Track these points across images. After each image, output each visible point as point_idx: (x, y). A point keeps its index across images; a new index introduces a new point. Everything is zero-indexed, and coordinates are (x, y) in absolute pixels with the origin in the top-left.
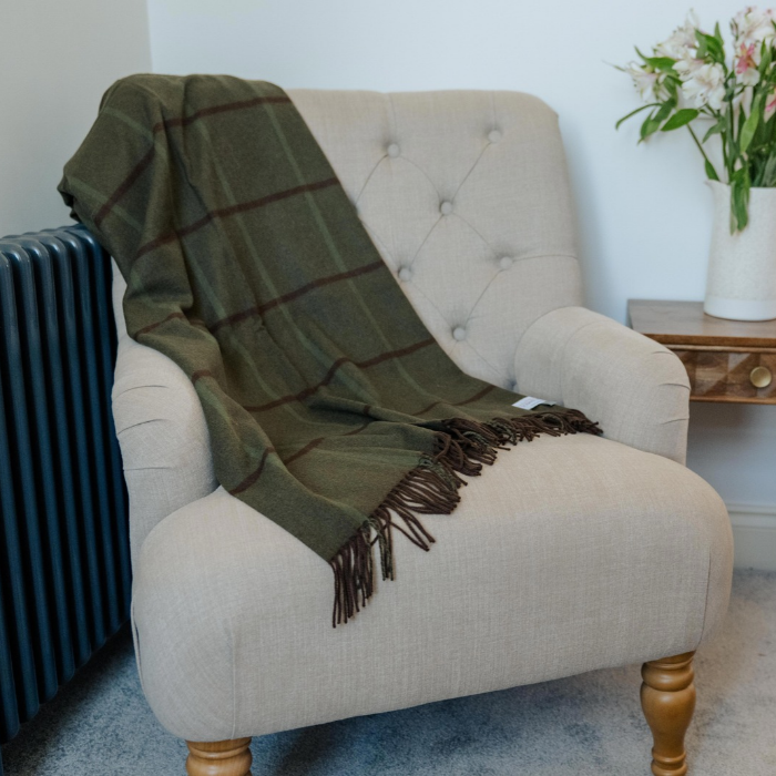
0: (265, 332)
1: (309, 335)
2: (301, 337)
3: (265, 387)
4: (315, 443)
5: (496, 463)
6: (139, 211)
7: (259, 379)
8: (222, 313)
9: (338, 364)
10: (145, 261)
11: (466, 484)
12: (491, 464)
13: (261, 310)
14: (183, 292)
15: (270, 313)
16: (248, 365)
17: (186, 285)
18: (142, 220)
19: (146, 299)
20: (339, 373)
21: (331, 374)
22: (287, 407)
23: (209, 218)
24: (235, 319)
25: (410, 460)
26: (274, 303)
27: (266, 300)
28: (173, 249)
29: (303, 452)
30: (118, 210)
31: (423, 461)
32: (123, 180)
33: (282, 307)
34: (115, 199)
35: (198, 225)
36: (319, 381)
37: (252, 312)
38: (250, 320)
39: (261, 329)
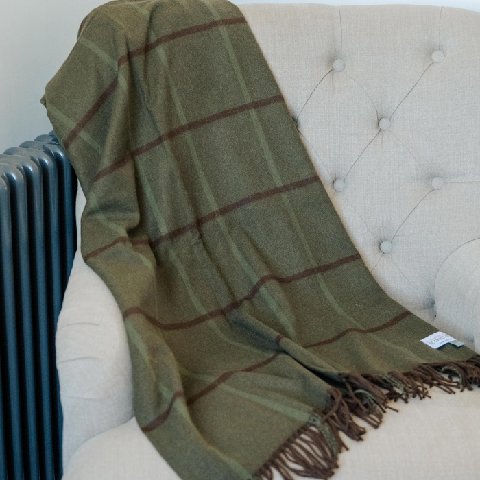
0: (201, 245)
1: (240, 249)
2: (234, 249)
3: (195, 302)
4: (224, 378)
5: (382, 427)
6: (101, 136)
7: (191, 293)
8: (164, 230)
9: (263, 281)
10: (102, 183)
11: (347, 449)
12: (376, 427)
13: (199, 223)
14: (131, 211)
15: (207, 226)
16: (181, 280)
17: (134, 205)
18: (103, 143)
19: (101, 217)
20: (263, 290)
21: (255, 290)
22: (211, 323)
23: (160, 140)
24: (175, 234)
25: (301, 415)
26: (213, 216)
27: (205, 212)
28: (127, 172)
29: (212, 387)
30: (84, 135)
31: (312, 418)
32: (90, 107)
33: (220, 220)
34: (82, 125)
35: (151, 145)
36: (245, 294)
37: (191, 227)
38: (189, 234)
39: (197, 243)
